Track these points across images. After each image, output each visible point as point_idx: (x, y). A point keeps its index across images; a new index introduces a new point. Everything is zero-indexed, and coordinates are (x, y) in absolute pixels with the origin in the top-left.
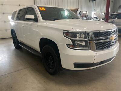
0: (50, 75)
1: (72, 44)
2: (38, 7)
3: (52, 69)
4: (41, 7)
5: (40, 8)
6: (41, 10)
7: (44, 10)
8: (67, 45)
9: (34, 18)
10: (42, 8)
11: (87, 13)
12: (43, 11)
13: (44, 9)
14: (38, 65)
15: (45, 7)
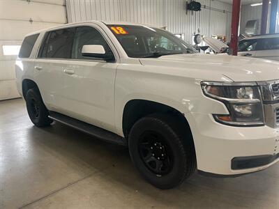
0: (156, 191)
1: (228, 113)
2: (109, 26)
3: (162, 174)
4: (115, 26)
5: (112, 28)
6: (117, 33)
7: (124, 32)
8: (214, 115)
9: (103, 52)
10: (118, 28)
11: (183, 37)
12: (121, 34)
13: (122, 31)
14: (114, 166)
15: (124, 27)
